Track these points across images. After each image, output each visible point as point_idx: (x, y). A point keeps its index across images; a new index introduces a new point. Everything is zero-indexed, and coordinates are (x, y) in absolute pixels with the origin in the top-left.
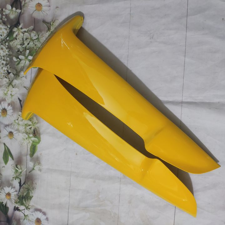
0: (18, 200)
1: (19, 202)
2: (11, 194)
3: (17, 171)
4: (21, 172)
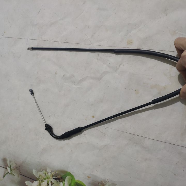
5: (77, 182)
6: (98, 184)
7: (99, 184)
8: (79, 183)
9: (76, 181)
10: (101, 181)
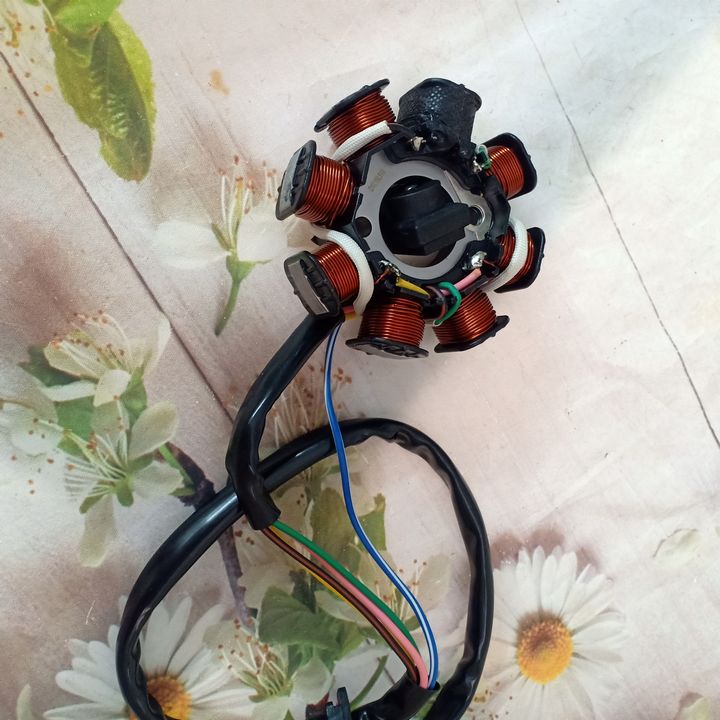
0: (279, 650)
1: (295, 660)
2: (175, 667)
3: (77, 417)
4: (135, 393)
5: (120, 33)
6: (237, 159)
7: (241, 161)
8: (123, 44)
9: (114, 23)
10: (264, 164)
